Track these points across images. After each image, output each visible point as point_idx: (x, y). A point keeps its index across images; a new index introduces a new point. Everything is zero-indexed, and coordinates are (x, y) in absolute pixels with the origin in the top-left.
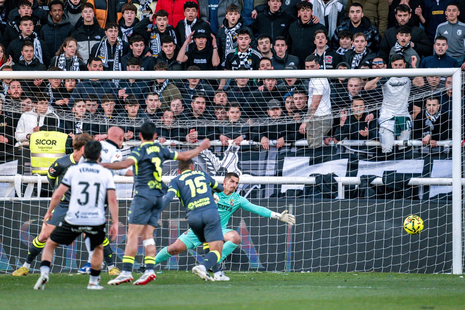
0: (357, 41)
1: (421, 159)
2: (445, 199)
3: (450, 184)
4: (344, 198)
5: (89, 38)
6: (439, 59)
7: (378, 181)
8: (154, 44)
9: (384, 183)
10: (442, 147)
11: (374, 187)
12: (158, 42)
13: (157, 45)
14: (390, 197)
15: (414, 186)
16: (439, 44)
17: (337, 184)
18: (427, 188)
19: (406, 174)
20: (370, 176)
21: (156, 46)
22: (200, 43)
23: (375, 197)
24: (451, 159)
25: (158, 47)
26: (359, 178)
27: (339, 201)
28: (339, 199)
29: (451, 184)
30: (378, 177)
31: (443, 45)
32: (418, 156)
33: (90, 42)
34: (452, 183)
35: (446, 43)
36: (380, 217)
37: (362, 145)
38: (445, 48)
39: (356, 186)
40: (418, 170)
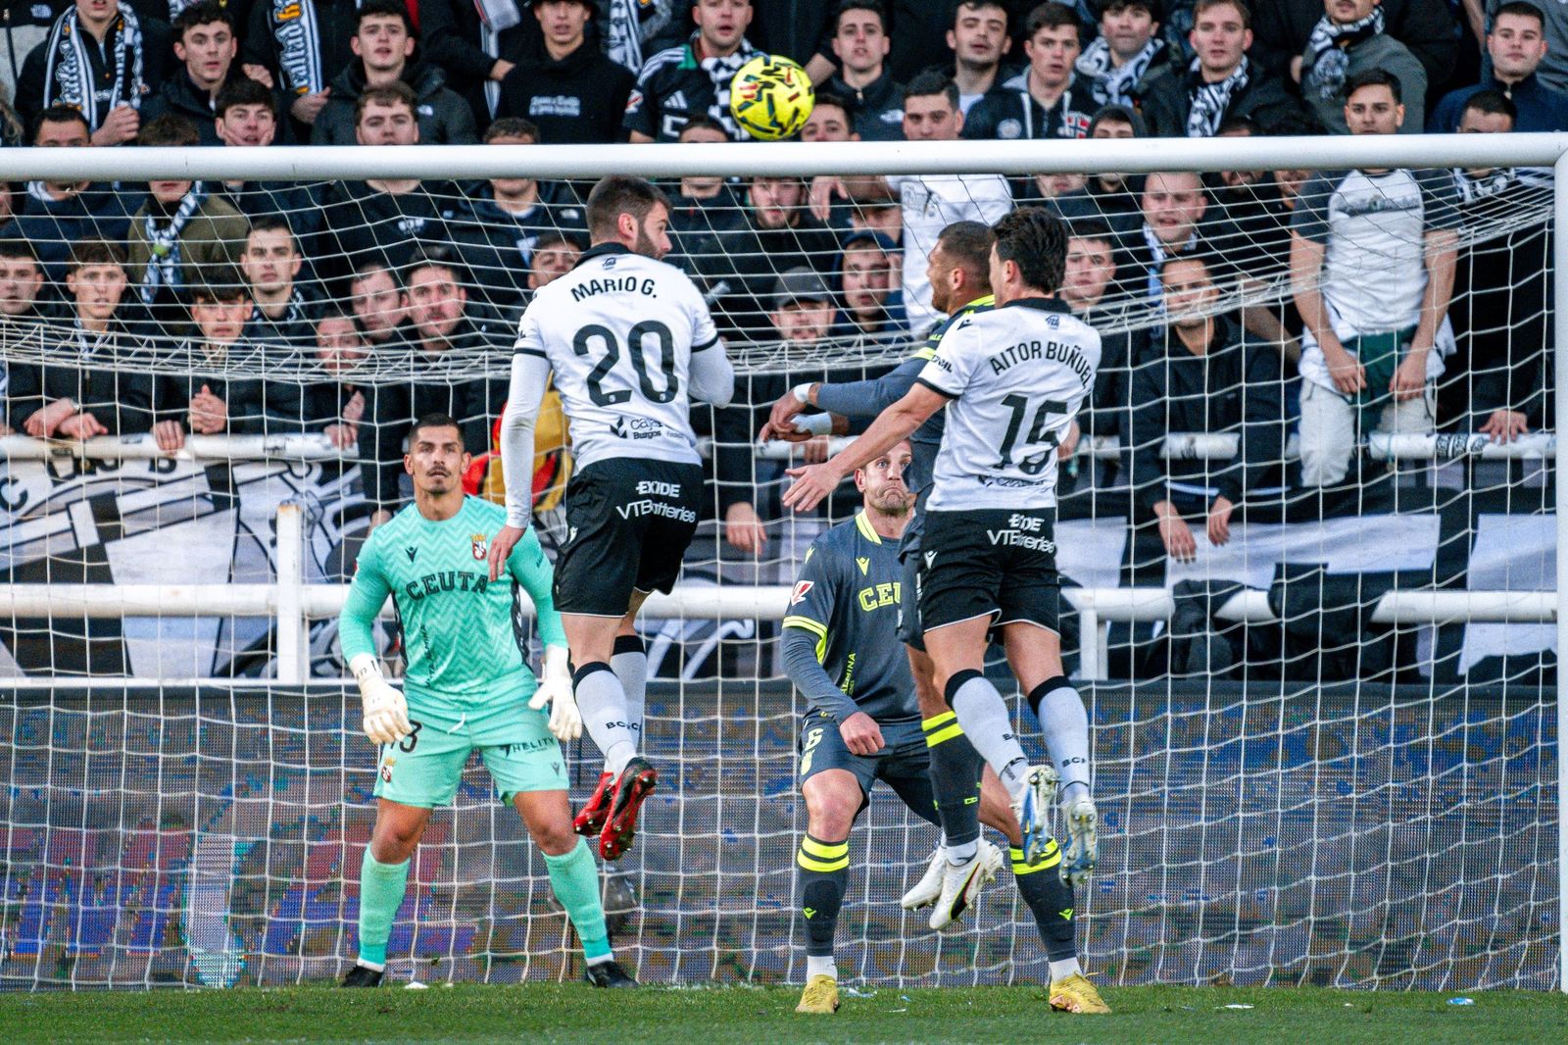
0: (1209, 27)
1: (1431, 512)
2: (1532, 679)
3: (1549, 615)
4: (1104, 677)
5: (6, 15)
6: (1508, 95)
7: (1250, 604)
8: (290, 42)
9: (1277, 613)
10: (1518, 464)
11: (1233, 633)
12: (308, 34)
13: (305, 48)
14: (1302, 673)
15: (1401, 626)
16: (1508, 34)
17: (1076, 619)
18: (1452, 633)
19: (1370, 578)
20: (1216, 585)
21: (302, 52)
22: (558, 22)
23: (1237, 675)
24: (1554, 512)
25: (310, 54)
26: (1171, 592)
27: (1090, 690)
28: (1090, 682)
29: (1552, 619)
30: (1249, 587)
31: (1527, 36)
32: (1416, 498)
33: (15, 31)
34: (1554, 613)
35: (1538, 31)
36: (1261, 754)
37: (1179, 456)
38: (1533, 50)
39: (1159, 626)
40: (1414, 557)
